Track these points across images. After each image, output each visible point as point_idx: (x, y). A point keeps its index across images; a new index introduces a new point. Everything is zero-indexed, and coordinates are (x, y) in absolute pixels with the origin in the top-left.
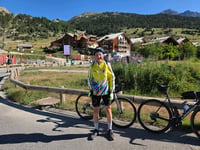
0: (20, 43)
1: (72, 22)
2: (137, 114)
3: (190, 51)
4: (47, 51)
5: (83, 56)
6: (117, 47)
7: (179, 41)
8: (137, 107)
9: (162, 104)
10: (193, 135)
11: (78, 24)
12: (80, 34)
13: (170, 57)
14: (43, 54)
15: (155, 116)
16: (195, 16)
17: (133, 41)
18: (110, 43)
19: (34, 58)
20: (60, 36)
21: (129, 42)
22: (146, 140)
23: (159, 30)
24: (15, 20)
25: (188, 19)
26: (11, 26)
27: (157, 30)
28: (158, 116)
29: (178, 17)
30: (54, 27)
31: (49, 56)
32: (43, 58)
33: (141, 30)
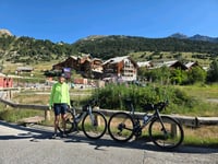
0: (20, 66)
1: (77, 45)
2: (108, 126)
3: (200, 76)
4: (48, 74)
5: (86, 80)
6: (122, 71)
7: (188, 65)
8: (108, 119)
9: (128, 116)
10: (152, 143)
11: (83, 47)
12: (84, 57)
13: (177, 82)
14: (44, 78)
15: (121, 127)
16: (205, 40)
17: (140, 64)
18: (115, 66)
19: (34, 82)
20: (63, 58)
21: (135, 65)
22: (111, 148)
23: (169, 54)
24: (17, 42)
25: (198, 43)
26: (12, 48)
27: (165, 54)
28: (124, 127)
29: (187, 41)
30: (57, 50)
31: (50, 80)
32: (42, 82)
33: (148, 54)
